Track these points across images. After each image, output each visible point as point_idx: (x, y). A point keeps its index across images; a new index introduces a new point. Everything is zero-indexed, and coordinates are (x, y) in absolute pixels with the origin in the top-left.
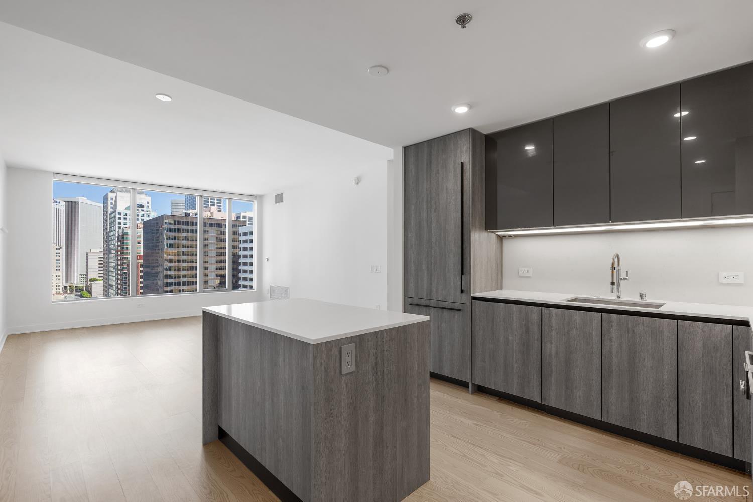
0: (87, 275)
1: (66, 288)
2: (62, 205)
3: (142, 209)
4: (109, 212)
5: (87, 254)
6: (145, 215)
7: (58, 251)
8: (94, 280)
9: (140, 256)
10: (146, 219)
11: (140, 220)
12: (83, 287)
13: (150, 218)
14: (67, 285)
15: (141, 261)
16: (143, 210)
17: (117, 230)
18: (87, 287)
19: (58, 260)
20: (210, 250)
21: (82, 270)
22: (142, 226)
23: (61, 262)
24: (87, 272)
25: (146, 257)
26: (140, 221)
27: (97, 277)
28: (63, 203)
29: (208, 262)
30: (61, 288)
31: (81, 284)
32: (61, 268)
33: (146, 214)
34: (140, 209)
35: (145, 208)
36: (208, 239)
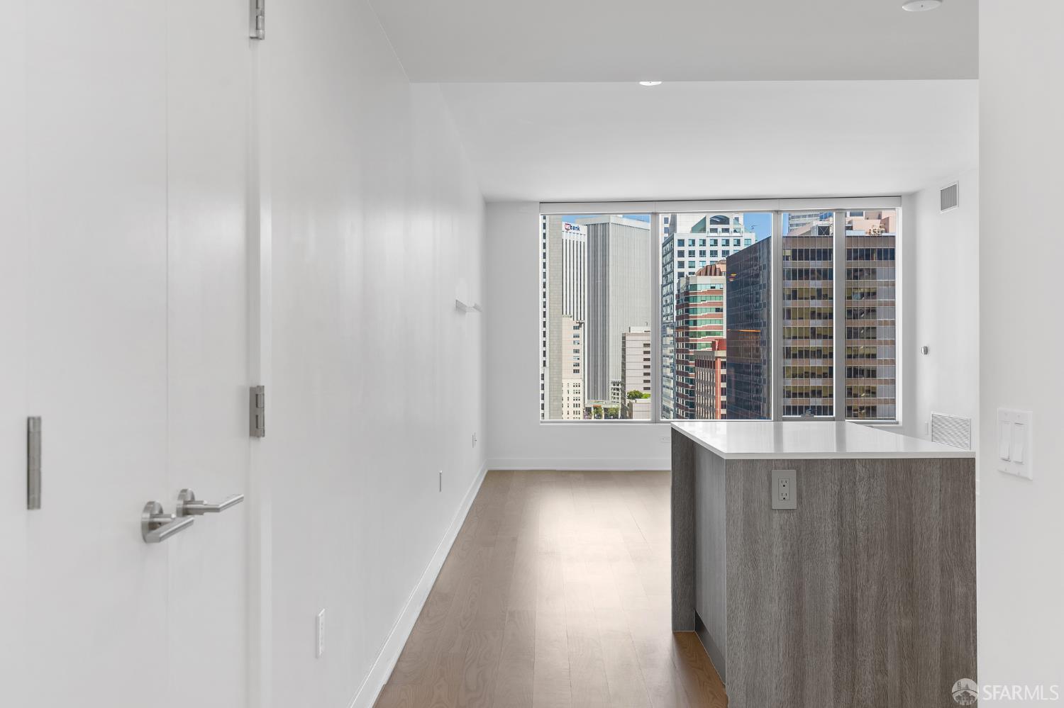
0: (624, 385)
1: (588, 410)
2: (582, 236)
3: (725, 226)
4: (661, 241)
5: (624, 338)
6: (732, 243)
7: (577, 332)
8: (636, 395)
9: (721, 341)
10: (732, 250)
11: (720, 253)
12: (617, 410)
13: (743, 247)
14: (591, 404)
15: (723, 353)
16: (727, 230)
17: (676, 281)
18: (624, 409)
19: (577, 351)
20: (880, 323)
21: (614, 374)
22: (723, 268)
23: (581, 355)
24: (624, 377)
25: (732, 343)
26: (720, 257)
27: (641, 390)
28: (584, 230)
29: (874, 356)
30: (581, 409)
31: (613, 403)
32: (581, 368)
33: (732, 236)
34: (720, 227)
35: (731, 226)
36: (874, 294)
